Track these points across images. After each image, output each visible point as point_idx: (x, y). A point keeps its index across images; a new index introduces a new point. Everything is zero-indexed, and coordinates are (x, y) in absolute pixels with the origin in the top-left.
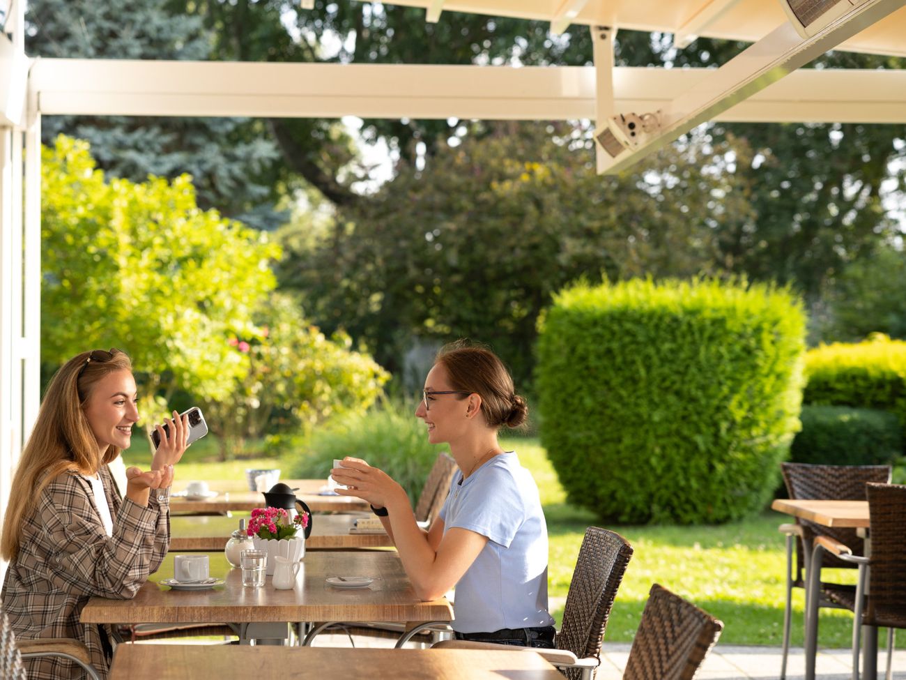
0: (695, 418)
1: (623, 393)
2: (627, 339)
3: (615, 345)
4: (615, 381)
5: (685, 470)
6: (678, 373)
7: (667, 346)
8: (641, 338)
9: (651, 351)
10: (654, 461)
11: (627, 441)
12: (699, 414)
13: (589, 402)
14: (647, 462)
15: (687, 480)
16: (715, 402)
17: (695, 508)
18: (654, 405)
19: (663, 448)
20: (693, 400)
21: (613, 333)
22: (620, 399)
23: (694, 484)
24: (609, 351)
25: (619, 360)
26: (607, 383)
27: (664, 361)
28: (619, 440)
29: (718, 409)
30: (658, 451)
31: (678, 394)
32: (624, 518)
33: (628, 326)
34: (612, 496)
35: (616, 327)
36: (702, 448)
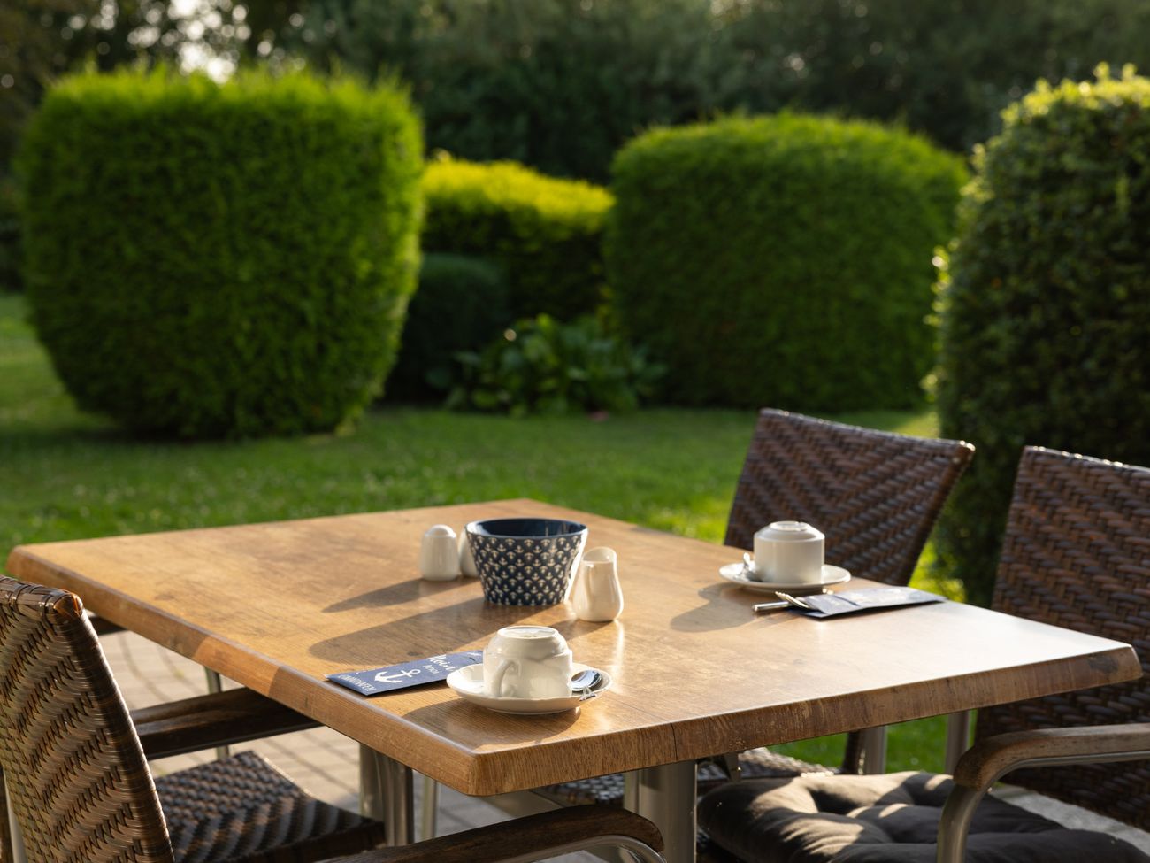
0: (298, 274)
1: (190, 236)
2: (192, 152)
3: (172, 163)
4: (175, 219)
5: (285, 353)
6: (271, 205)
7: (254, 164)
8: (214, 151)
9: (230, 171)
10: (240, 341)
11: (197, 311)
12: (305, 267)
13: (131, 252)
14: (229, 343)
15: (288, 368)
16: (327, 250)
17: (295, 409)
18: (238, 255)
19: (254, 321)
20: (294, 247)
21: (168, 145)
22: (183, 245)
23: (298, 373)
24: (163, 172)
25: (179, 186)
26: (159, 221)
27: (253, 186)
28: (184, 311)
29: (332, 261)
30: (246, 325)
31: (274, 238)
32: (188, 430)
33: (192, 131)
34: (172, 397)
35: (172, 134)
36: (312, 319)
